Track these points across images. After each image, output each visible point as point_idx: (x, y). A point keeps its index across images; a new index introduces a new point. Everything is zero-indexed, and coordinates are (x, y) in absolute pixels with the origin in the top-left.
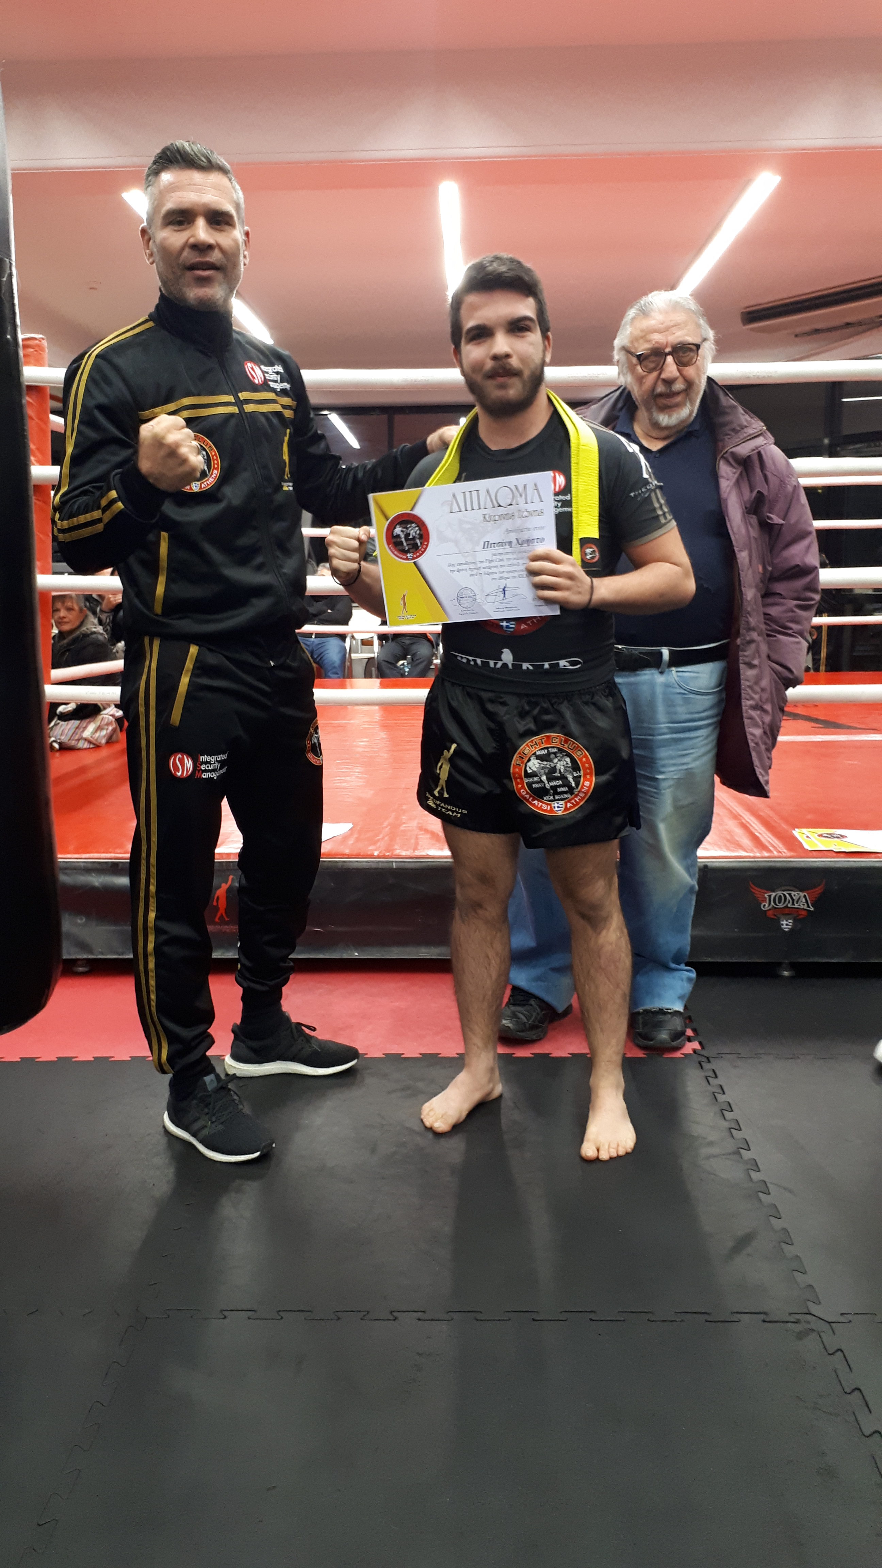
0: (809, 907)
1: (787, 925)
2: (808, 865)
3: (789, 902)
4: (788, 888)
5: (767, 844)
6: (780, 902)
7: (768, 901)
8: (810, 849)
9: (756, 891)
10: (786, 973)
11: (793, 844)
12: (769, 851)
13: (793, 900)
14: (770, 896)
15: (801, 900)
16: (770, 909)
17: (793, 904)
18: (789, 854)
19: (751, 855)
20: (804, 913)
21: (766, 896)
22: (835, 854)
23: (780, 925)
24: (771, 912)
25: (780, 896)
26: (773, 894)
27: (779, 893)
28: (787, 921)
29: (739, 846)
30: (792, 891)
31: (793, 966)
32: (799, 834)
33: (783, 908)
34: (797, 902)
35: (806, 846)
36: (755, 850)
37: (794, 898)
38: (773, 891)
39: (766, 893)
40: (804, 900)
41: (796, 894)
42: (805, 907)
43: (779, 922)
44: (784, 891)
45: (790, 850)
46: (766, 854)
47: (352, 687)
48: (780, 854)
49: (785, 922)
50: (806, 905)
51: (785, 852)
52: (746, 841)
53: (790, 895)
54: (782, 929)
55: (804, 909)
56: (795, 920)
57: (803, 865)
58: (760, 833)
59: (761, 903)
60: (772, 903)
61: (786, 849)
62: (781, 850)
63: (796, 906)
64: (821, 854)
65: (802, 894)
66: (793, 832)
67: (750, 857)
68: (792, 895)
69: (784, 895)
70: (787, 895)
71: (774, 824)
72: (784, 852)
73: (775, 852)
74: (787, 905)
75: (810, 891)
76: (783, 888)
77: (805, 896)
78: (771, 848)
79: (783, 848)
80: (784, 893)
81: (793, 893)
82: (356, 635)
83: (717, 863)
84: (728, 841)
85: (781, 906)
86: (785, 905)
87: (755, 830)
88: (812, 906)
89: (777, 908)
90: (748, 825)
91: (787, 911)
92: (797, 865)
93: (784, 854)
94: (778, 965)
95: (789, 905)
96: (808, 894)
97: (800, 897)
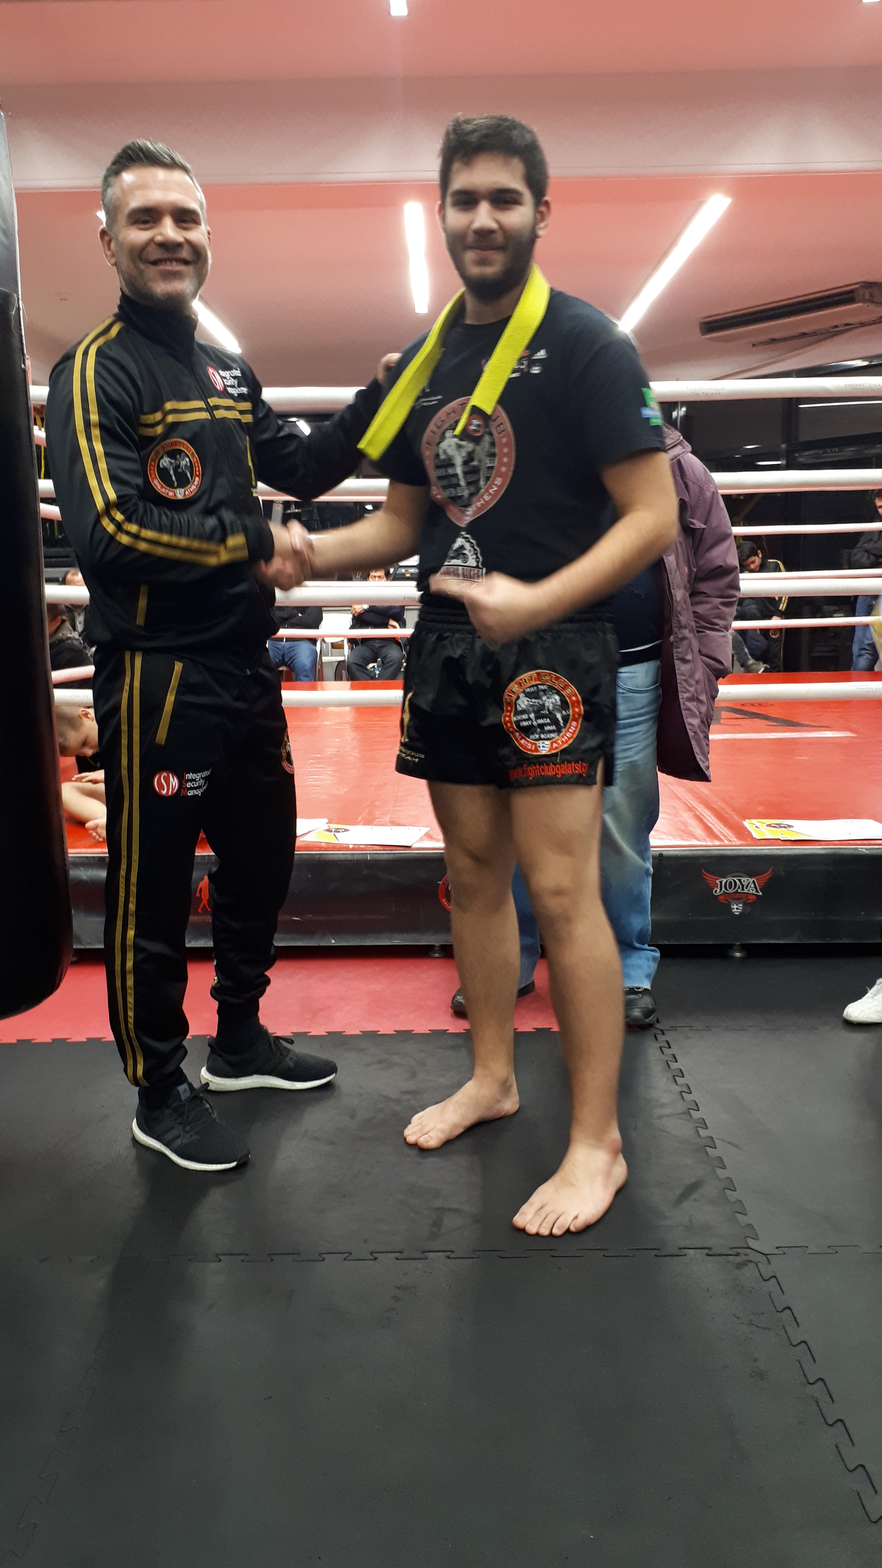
0: (757, 891)
1: (737, 909)
2: (757, 853)
3: (739, 888)
4: (739, 874)
5: (719, 834)
6: (730, 888)
7: (720, 886)
8: (758, 838)
9: (709, 877)
10: (738, 955)
11: (742, 833)
12: (721, 840)
13: (743, 886)
14: (721, 882)
15: (750, 885)
16: (721, 895)
18: (739, 843)
19: (704, 843)
20: (754, 898)
21: (718, 882)
22: (781, 842)
23: (731, 909)
24: (722, 897)
25: (731, 882)
26: (724, 880)
27: (730, 879)
28: (737, 905)
29: (693, 836)
30: (742, 877)
31: (744, 947)
32: (747, 823)
33: (734, 893)
34: (747, 887)
35: (755, 836)
36: (707, 839)
37: (744, 883)
38: (724, 877)
39: (718, 879)
40: (752, 886)
41: (745, 880)
42: (754, 892)
43: (731, 907)
44: (734, 877)
45: (740, 839)
46: (717, 843)
47: (322, 689)
48: (731, 843)
49: (735, 907)
50: (755, 890)
51: (736, 841)
52: (699, 831)
53: (740, 880)
54: (733, 914)
55: (753, 894)
56: (745, 904)
57: (751, 853)
58: (711, 823)
59: (713, 889)
60: (723, 889)
61: (736, 839)
62: (731, 839)
63: (746, 891)
64: (768, 842)
65: (751, 880)
66: (744, 822)
67: (703, 846)
68: (742, 881)
69: (735, 881)
70: (737, 881)
71: (726, 816)
72: (734, 841)
73: (726, 842)
74: (737, 891)
75: (757, 877)
76: (734, 874)
77: (754, 882)
78: (722, 838)
79: (734, 837)
80: (735, 879)
81: (742, 879)
82: (326, 639)
83: (672, 852)
84: (682, 831)
85: (731, 891)
86: (735, 890)
87: (709, 821)
88: (760, 891)
89: (727, 893)
90: (701, 816)
91: (737, 896)
92: (747, 853)
93: (734, 843)
94: (731, 946)
95: (739, 891)
96: (756, 879)
97: (749, 883)
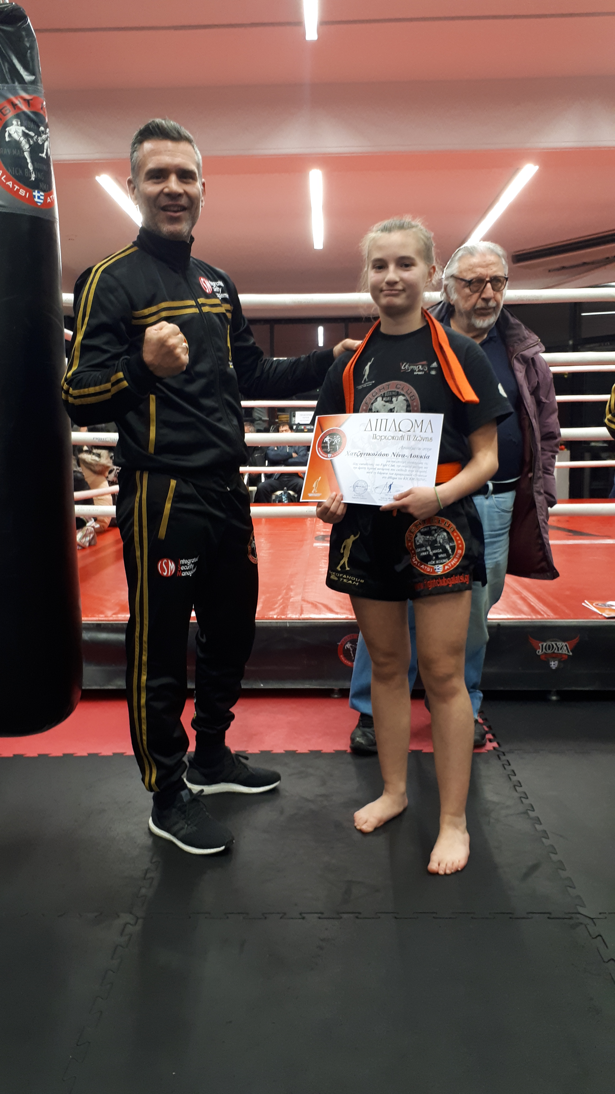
1: (554, 665)
2: (568, 624)
3: (555, 649)
5: (540, 610)
6: (549, 649)
7: (541, 648)
9: (533, 642)
10: (554, 698)
11: (557, 610)
12: (541, 615)
13: (558, 648)
14: (542, 646)
15: (563, 648)
16: (542, 654)
17: (558, 650)
18: (555, 617)
19: (529, 617)
20: (566, 657)
21: (540, 645)
23: (549, 665)
24: (542, 656)
25: (549, 645)
26: (545, 644)
27: (549, 643)
28: (554, 662)
29: (521, 612)
30: (556, 641)
31: (558, 693)
33: (552, 653)
34: (561, 649)
36: (532, 614)
37: (559, 646)
38: (545, 641)
39: (540, 643)
40: (565, 648)
41: (560, 644)
42: (566, 652)
43: (549, 663)
45: (556, 614)
48: (549, 617)
49: (553, 663)
50: (567, 651)
51: (552, 615)
52: (525, 609)
53: (556, 644)
54: (551, 669)
55: (565, 654)
56: (559, 662)
57: (565, 624)
58: (534, 604)
59: (536, 651)
60: (544, 650)
62: (548, 615)
63: (560, 652)
65: (564, 644)
67: (528, 619)
70: (554, 645)
71: (545, 598)
73: (545, 616)
74: (554, 652)
75: (569, 642)
76: (551, 640)
77: (566, 645)
78: (542, 613)
79: (550, 613)
80: (553, 643)
83: (506, 623)
84: (514, 608)
85: (549, 652)
86: (552, 651)
87: (533, 600)
88: (571, 651)
89: (547, 653)
90: (526, 599)
91: (554, 655)
92: (561, 624)
93: (551, 617)
94: (549, 692)
95: (556, 651)
96: (568, 644)
97: (563, 646)
